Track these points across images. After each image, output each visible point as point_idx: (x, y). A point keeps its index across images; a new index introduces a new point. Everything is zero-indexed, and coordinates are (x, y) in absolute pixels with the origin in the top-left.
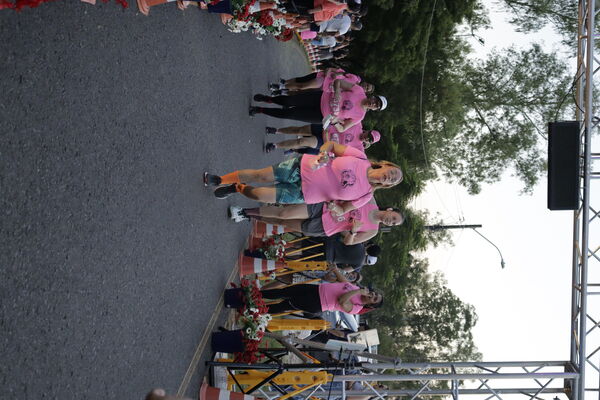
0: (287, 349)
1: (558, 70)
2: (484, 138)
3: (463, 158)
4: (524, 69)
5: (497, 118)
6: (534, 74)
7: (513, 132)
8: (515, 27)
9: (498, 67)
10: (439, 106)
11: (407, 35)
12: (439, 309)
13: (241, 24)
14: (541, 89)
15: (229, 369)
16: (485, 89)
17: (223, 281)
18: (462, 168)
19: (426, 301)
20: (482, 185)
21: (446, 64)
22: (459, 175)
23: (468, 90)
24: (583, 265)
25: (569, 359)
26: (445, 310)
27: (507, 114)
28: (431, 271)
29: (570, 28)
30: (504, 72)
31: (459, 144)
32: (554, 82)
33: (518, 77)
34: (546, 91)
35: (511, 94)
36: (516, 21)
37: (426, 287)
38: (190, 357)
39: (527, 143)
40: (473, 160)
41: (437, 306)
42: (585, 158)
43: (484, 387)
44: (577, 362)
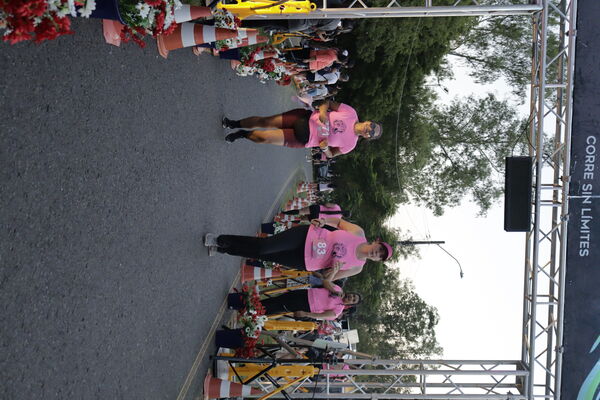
0: (280, 345)
1: (508, 115)
2: (447, 169)
3: (430, 185)
4: (481, 114)
5: (458, 154)
6: (489, 118)
7: (471, 165)
8: (474, 79)
9: (460, 112)
10: (410, 143)
11: (385, 84)
12: (408, 310)
13: (247, 69)
14: (495, 130)
15: (230, 362)
16: (448, 130)
17: (227, 287)
18: (429, 194)
19: (397, 303)
20: (445, 208)
21: (417, 108)
22: (426, 200)
23: (435, 130)
24: (534, 278)
25: (520, 359)
26: (412, 311)
27: (466, 150)
28: (401, 278)
29: (519, 81)
30: (465, 115)
31: (427, 174)
32: (505, 124)
33: (476, 120)
34: (499, 132)
35: (470, 134)
36: (474, 74)
37: (397, 291)
38: (197, 353)
39: (483, 175)
40: (437, 187)
41: (406, 308)
42: (536, 187)
43: (448, 382)
44: (528, 361)
